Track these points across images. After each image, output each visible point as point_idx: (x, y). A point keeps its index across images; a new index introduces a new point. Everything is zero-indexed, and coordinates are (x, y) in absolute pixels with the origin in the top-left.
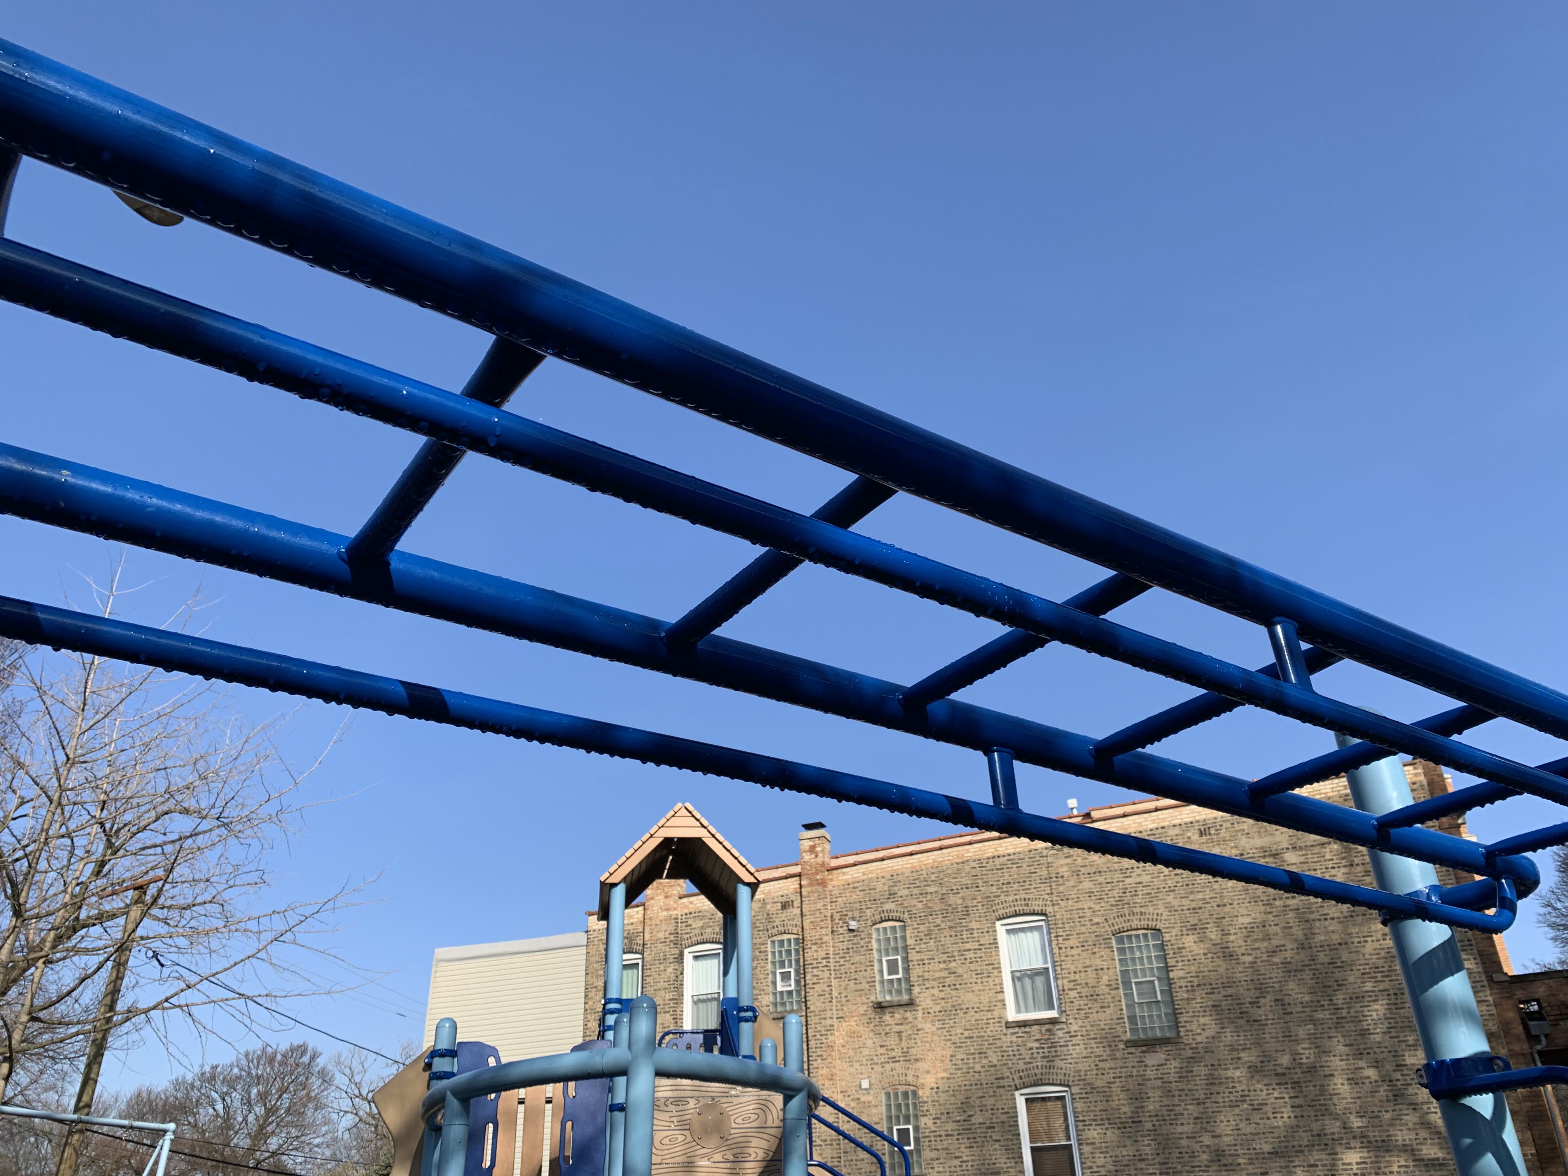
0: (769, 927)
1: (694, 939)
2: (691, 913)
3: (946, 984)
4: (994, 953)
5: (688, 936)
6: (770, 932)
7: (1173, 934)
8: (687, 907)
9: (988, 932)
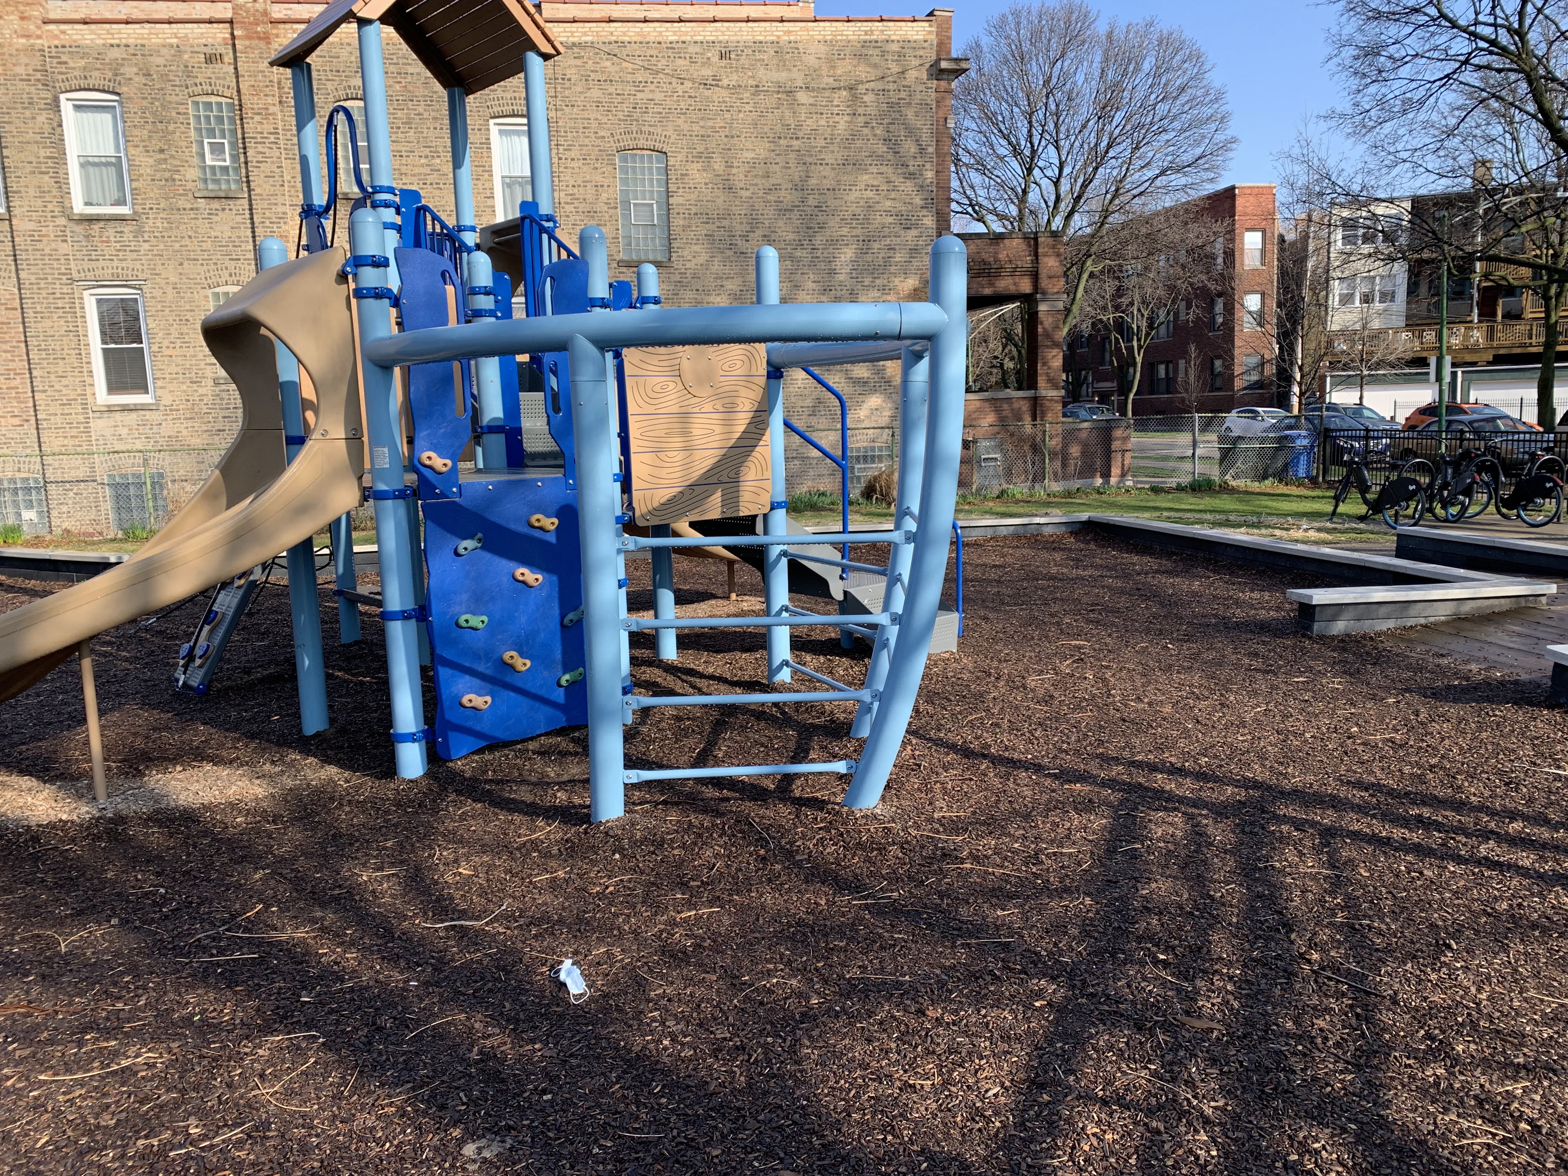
0: (189, 83)
1: (74, 83)
2: (64, 47)
3: (428, 182)
4: (485, 154)
5: (64, 77)
6: (190, 90)
7: (679, 159)
8: (56, 37)
9: (480, 130)
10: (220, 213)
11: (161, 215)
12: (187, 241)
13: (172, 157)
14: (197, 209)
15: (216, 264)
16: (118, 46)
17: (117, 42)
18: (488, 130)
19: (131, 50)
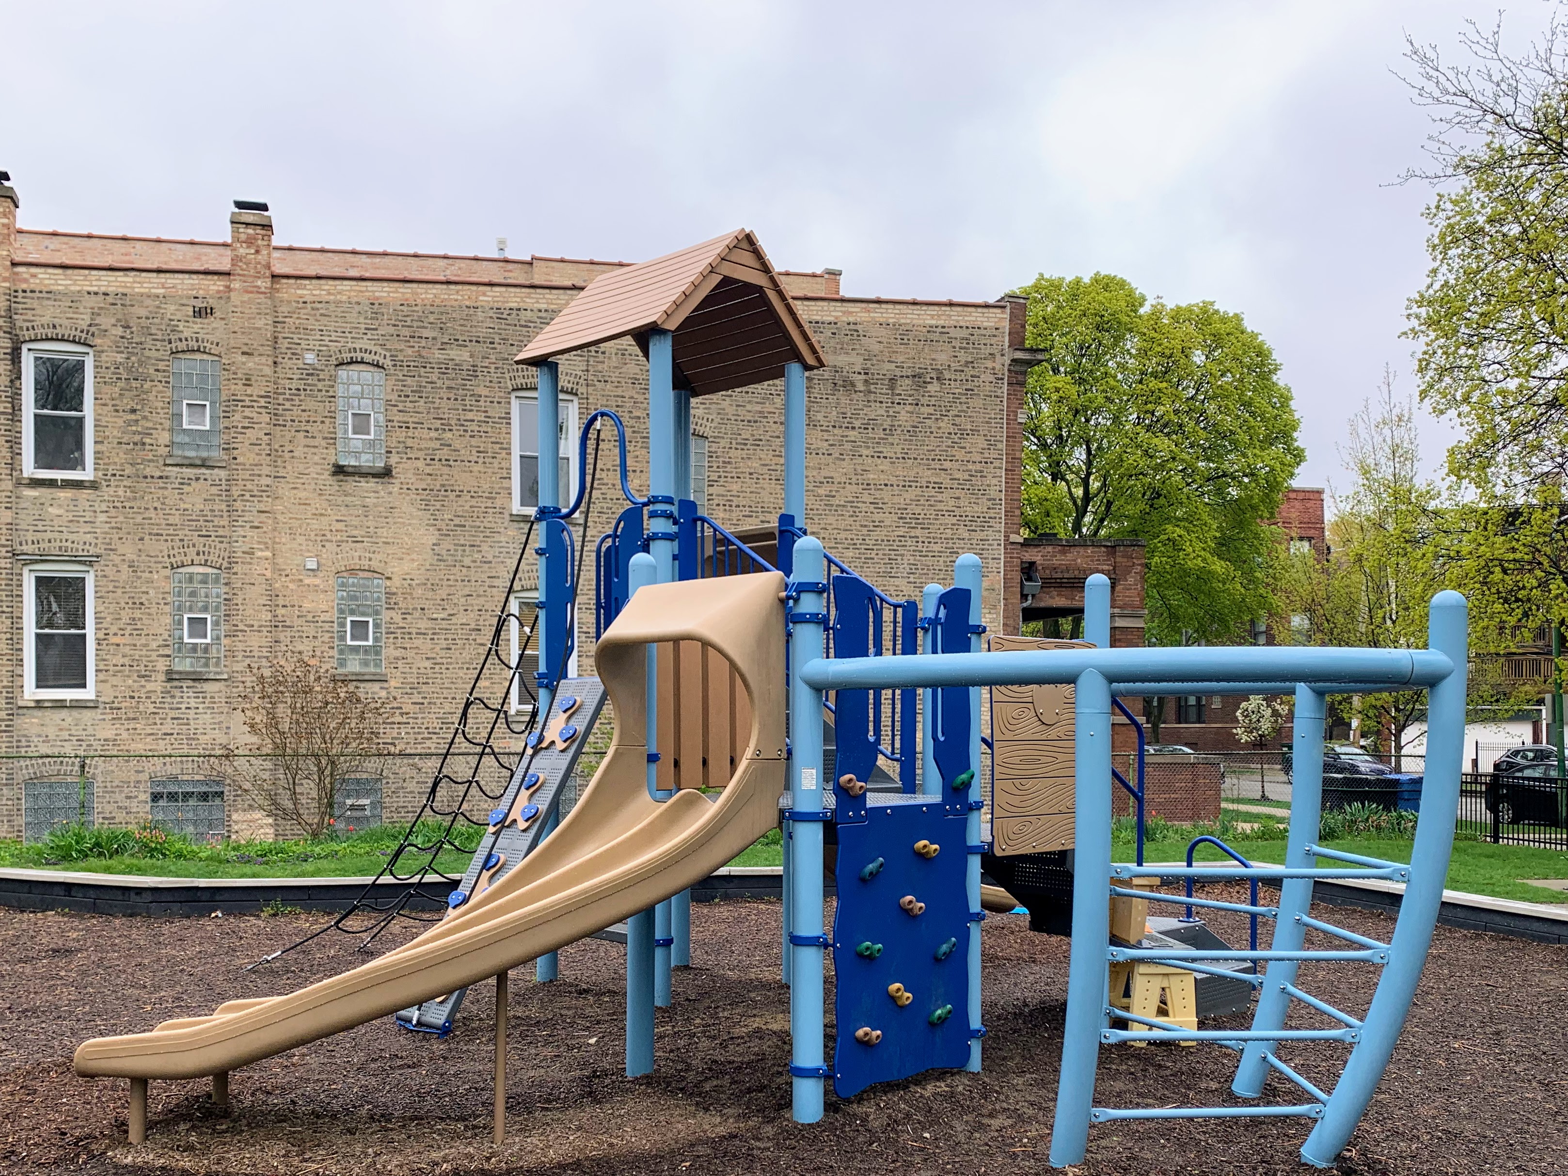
0: (172, 337)
1: (41, 332)
2: (32, 291)
3: (437, 458)
4: (504, 430)
5: (30, 325)
6: (173, 345)
7: (721, 445)
8: (26, 281)
9: (499, 403)
10: (193, 483)
11: (125, 483)
12: (152, 514)
13: (145, 418)
14: (167, 477)
15: (182, 540)
16: (96, 293)
17: (95, 289)
18: (509, 403)
19: (110, 299)
